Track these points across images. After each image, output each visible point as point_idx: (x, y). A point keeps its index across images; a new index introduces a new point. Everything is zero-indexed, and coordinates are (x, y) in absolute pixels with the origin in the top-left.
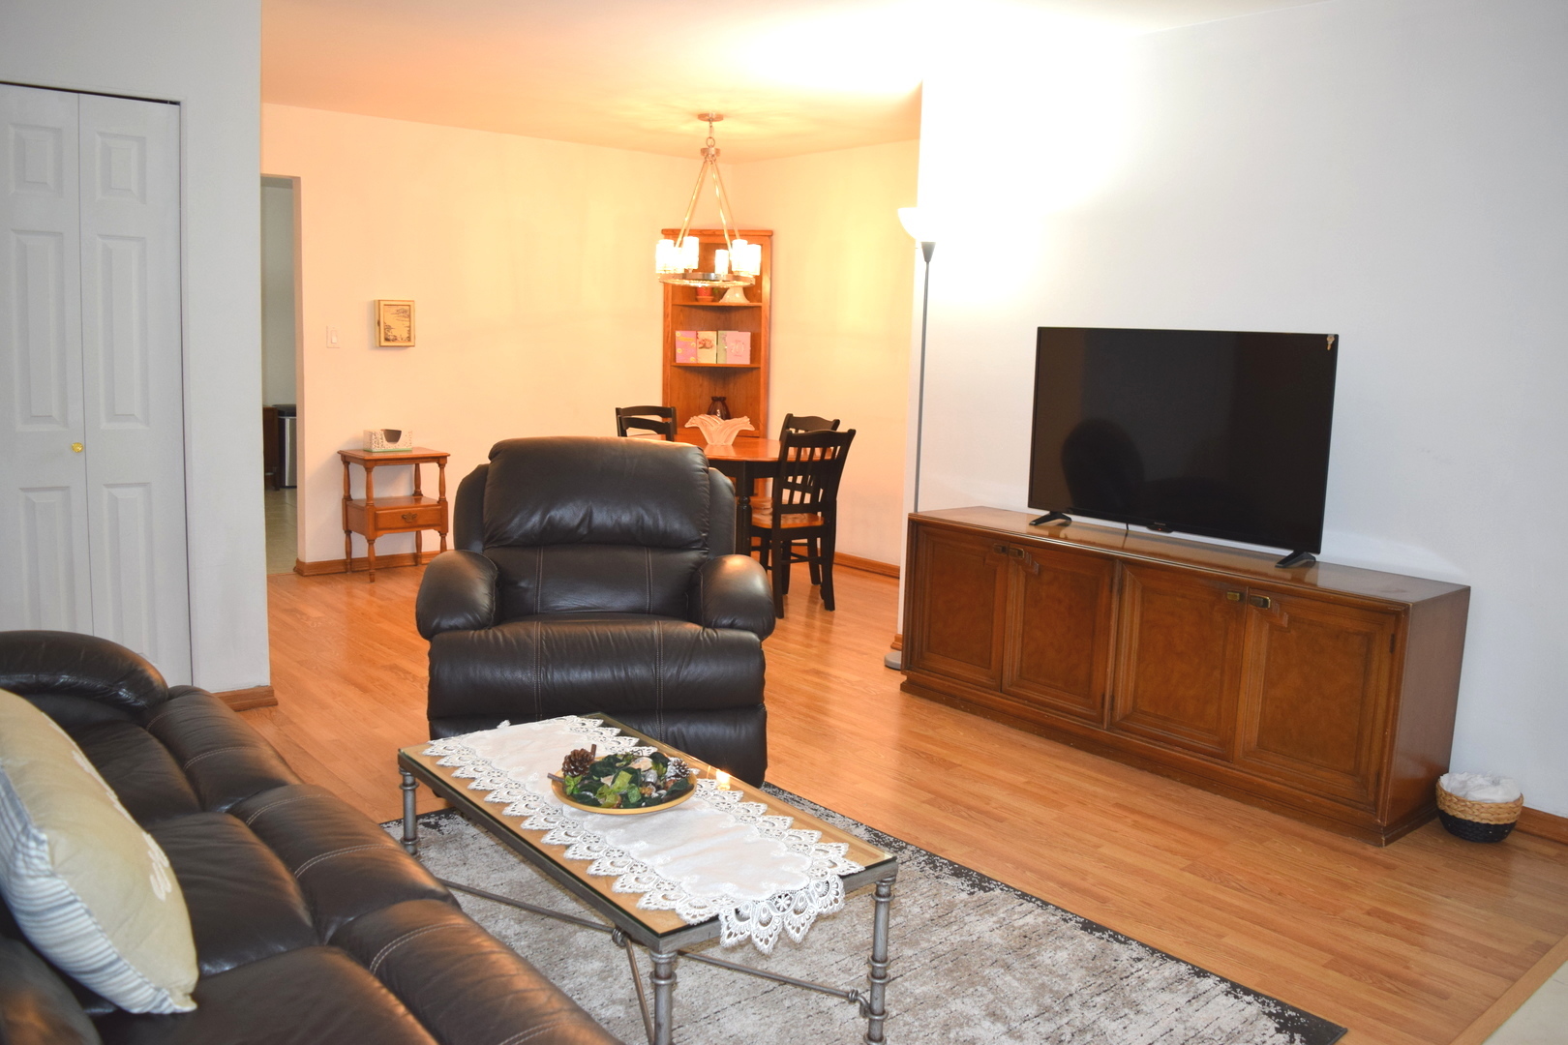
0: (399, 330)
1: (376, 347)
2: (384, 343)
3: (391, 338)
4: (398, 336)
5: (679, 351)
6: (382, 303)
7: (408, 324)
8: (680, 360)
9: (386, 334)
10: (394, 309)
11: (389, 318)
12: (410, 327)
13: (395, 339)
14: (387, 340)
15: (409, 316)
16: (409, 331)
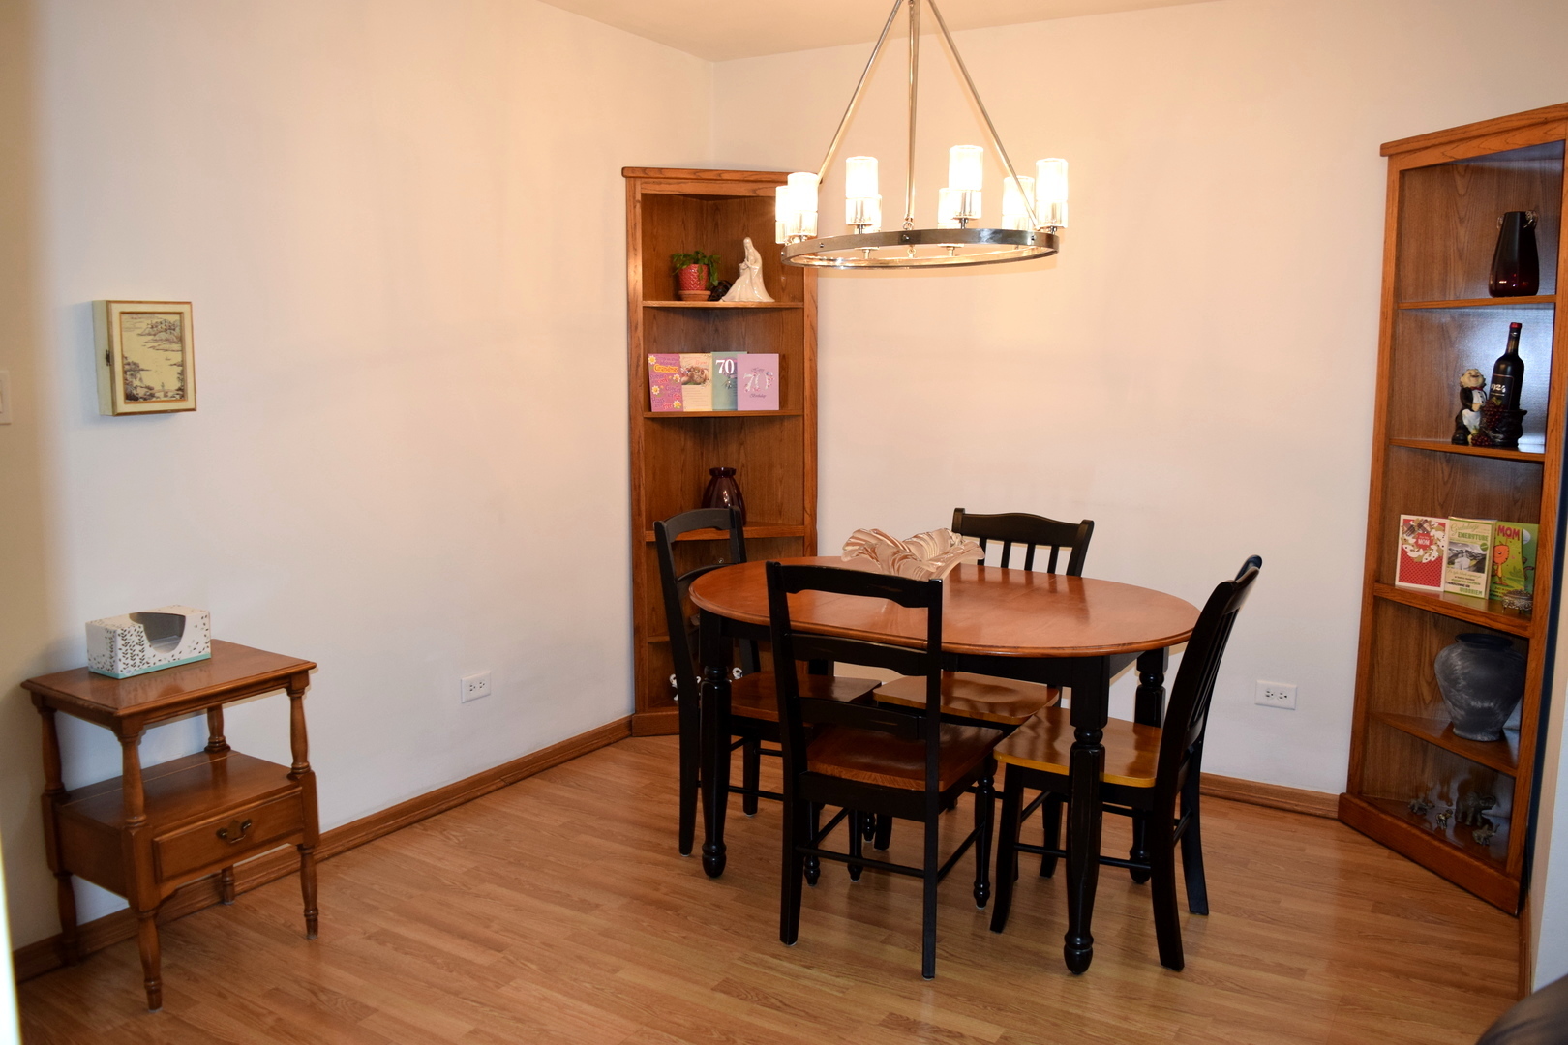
0: (158, 374)
1: (103, 416)
2: (123, 406)
3: (141, 392)
4: (157, 387)
5: (655, 390)
6: (116, 309)
7: (177, 357)
8: (657, 408)
9: (126, 383)
10: (144, 323)
11: (134, 345)
12: (182, 364)
13: (150, 396)
14: (131, 397)
15: (181, 339)
16: (182, 374)
